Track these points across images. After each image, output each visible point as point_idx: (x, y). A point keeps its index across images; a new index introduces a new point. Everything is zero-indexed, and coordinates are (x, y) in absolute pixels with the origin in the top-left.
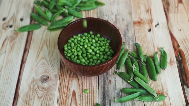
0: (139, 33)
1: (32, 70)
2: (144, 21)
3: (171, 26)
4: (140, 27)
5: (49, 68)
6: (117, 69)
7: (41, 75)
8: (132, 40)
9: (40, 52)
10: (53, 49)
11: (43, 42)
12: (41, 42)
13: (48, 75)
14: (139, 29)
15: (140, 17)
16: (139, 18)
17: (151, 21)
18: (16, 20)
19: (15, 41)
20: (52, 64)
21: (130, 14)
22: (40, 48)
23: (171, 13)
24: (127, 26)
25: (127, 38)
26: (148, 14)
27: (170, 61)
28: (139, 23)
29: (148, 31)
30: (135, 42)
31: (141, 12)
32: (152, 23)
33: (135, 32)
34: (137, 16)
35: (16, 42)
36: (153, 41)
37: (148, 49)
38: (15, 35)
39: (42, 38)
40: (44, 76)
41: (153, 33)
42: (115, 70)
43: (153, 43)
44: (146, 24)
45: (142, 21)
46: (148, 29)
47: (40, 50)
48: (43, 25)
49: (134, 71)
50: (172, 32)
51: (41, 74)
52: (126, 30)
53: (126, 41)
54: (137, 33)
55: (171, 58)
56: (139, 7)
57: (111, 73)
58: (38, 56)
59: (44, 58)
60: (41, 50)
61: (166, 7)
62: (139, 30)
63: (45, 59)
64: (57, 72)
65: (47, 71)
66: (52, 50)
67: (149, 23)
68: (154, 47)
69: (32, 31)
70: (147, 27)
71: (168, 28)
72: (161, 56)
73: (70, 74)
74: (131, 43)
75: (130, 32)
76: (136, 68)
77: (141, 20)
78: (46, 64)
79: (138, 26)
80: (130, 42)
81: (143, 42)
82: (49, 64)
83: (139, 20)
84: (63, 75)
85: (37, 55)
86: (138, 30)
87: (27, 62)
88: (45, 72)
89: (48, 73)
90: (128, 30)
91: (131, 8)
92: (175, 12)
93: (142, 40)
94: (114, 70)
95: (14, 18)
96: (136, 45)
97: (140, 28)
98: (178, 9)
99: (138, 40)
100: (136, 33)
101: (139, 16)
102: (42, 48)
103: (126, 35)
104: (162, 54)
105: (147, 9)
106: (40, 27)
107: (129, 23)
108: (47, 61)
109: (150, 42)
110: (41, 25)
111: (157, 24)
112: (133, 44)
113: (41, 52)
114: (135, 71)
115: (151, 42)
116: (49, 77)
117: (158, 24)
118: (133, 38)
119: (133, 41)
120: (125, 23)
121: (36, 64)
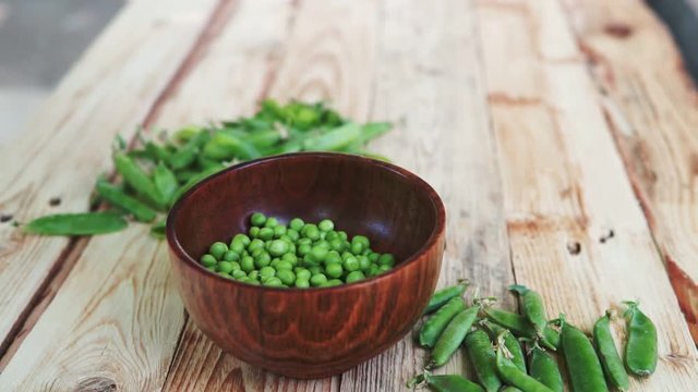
0: (528, 254)
1: (50, 358)
2: (553, 223)
3: (669, 240)
4: (533, 237)
5: (126, 354)
6: (424, 367)
7: (81, 378)
8: (499, 275)
9: (99, 303)
10: (156, 295)
11: (120, 270)
12: (113, 271)
13: (114, 378)
14: (532, 245)
15: (535, 211)
16: (532, 213)
17: (582, 223)
18: (31, 201)
19: (8, 261)
20: (138, 343)
21: (496, 199)
22: (106, 289)
23: (662, 200)
24: (481, 233)
25: (476, 268)
26: (567, 201)
27: (669, 352)
28: (532, 226)
29: (567, 252)
30: (511, 283)
31: (538, 197)
32: (583, 229)
33: (515, 254)
34: (525, 207)
35: (8, 264)
36: (590, 283)
37: (570, 307)
38: (15, 243)
39: (120, 260)
40: (96, 380)
41: (591, 258)
42: (415, 372)
43: (592, 289)
44: (558, 229)
45: (545, 221)
46: (569, 248)
47: (102, 294)
48: (136, 219)
49: (500, 365)
50: (673, 259)
51: (84, 373)
52: (476, 246)
53: (472, 277)
54: (521, 257)
55: (675, 344)
56: (532, 182)
57: (396, 383)
58: (89, 314)
59: (110, 323)
60: (105, 295)
61: (642, 187)
62: (530, 248)
63: (113, 325)
64: (153, 372)
65: (114, 366)
66: (152, 298)
67: (572, 228)
68: (595, 300)
69: (89, 237)
70: (565, 239)
71: (654, 247)
72: (628, 330)
73: (212, 379)
74: (496, 286)
75: (491, 250)
76: (512, 357)
77: (540, 217)
78: (113, 343)
79: (525, 234)
80: (489, 283)
81: (548, 284)
82: (130, 342)
83: (533, 218)
84: (178, 382)
85: (86, 309)
86: (526, 248)
87: (33, 330)
88: (104, 367)
89: (114, 371)
90: (482, 244)
91: (500, 183)
92: (681, 200)
93: (540, 279)
94: (411, 371)
95: (26, 198)
96: (515, 293)
97: (533, 241)
98: (692, 193)
99: (524, 276)
100: (518, 257)
101: (532, 206)
102: (113, 288)
103: (476, 261)
104: (633, 324)
105: (566, 186)
106: (124, 224)
107: (490, 225)
108: (120, 330)
109: (578, 284)
110: (125, 218)
111: (607, 233)
112: (504, 289)
113: (104, 301)
114: (506, 367)
115: (582, 284)
116: (114, 386)
117: (612, 234)
118: (503, 269)
119: (503, 279)
120: (474, 223)
121: (70, 340)
